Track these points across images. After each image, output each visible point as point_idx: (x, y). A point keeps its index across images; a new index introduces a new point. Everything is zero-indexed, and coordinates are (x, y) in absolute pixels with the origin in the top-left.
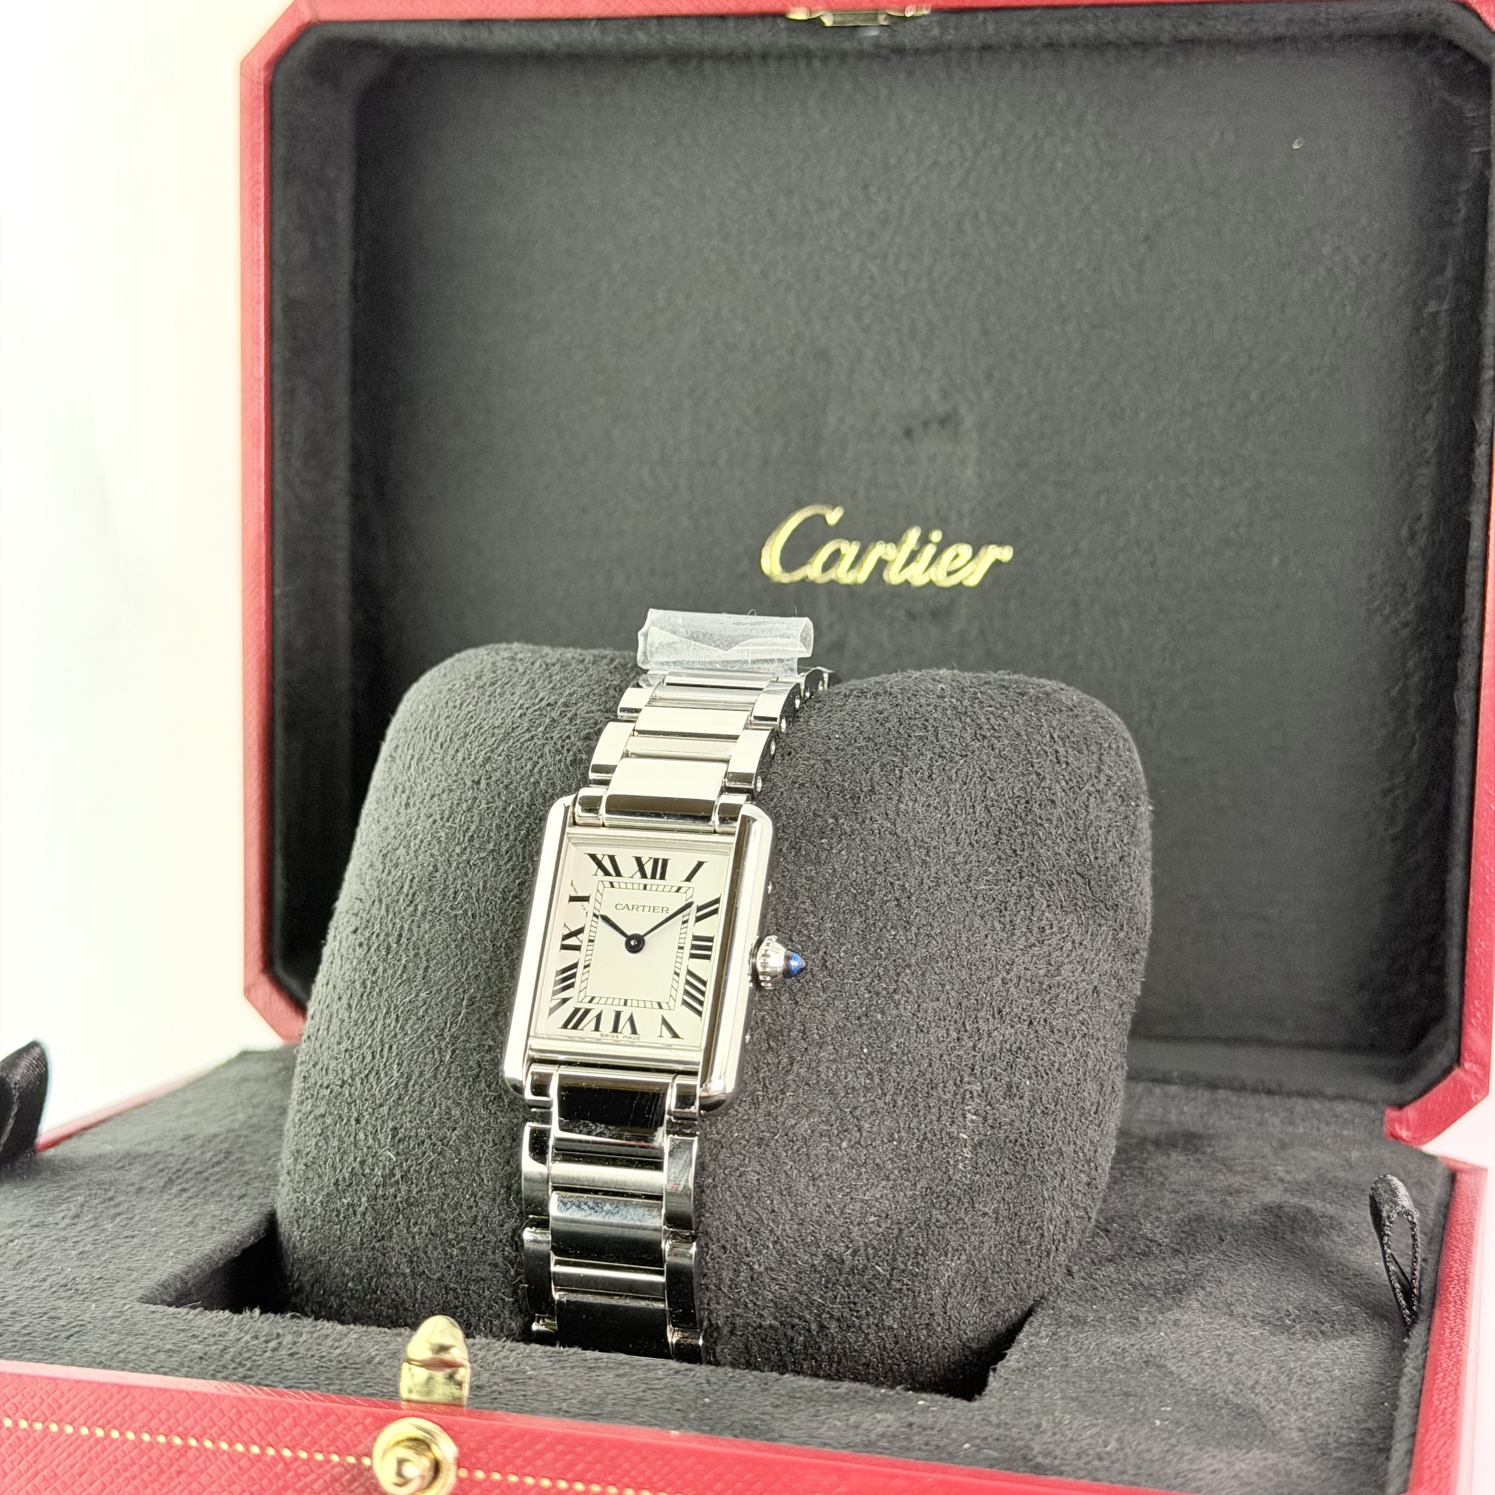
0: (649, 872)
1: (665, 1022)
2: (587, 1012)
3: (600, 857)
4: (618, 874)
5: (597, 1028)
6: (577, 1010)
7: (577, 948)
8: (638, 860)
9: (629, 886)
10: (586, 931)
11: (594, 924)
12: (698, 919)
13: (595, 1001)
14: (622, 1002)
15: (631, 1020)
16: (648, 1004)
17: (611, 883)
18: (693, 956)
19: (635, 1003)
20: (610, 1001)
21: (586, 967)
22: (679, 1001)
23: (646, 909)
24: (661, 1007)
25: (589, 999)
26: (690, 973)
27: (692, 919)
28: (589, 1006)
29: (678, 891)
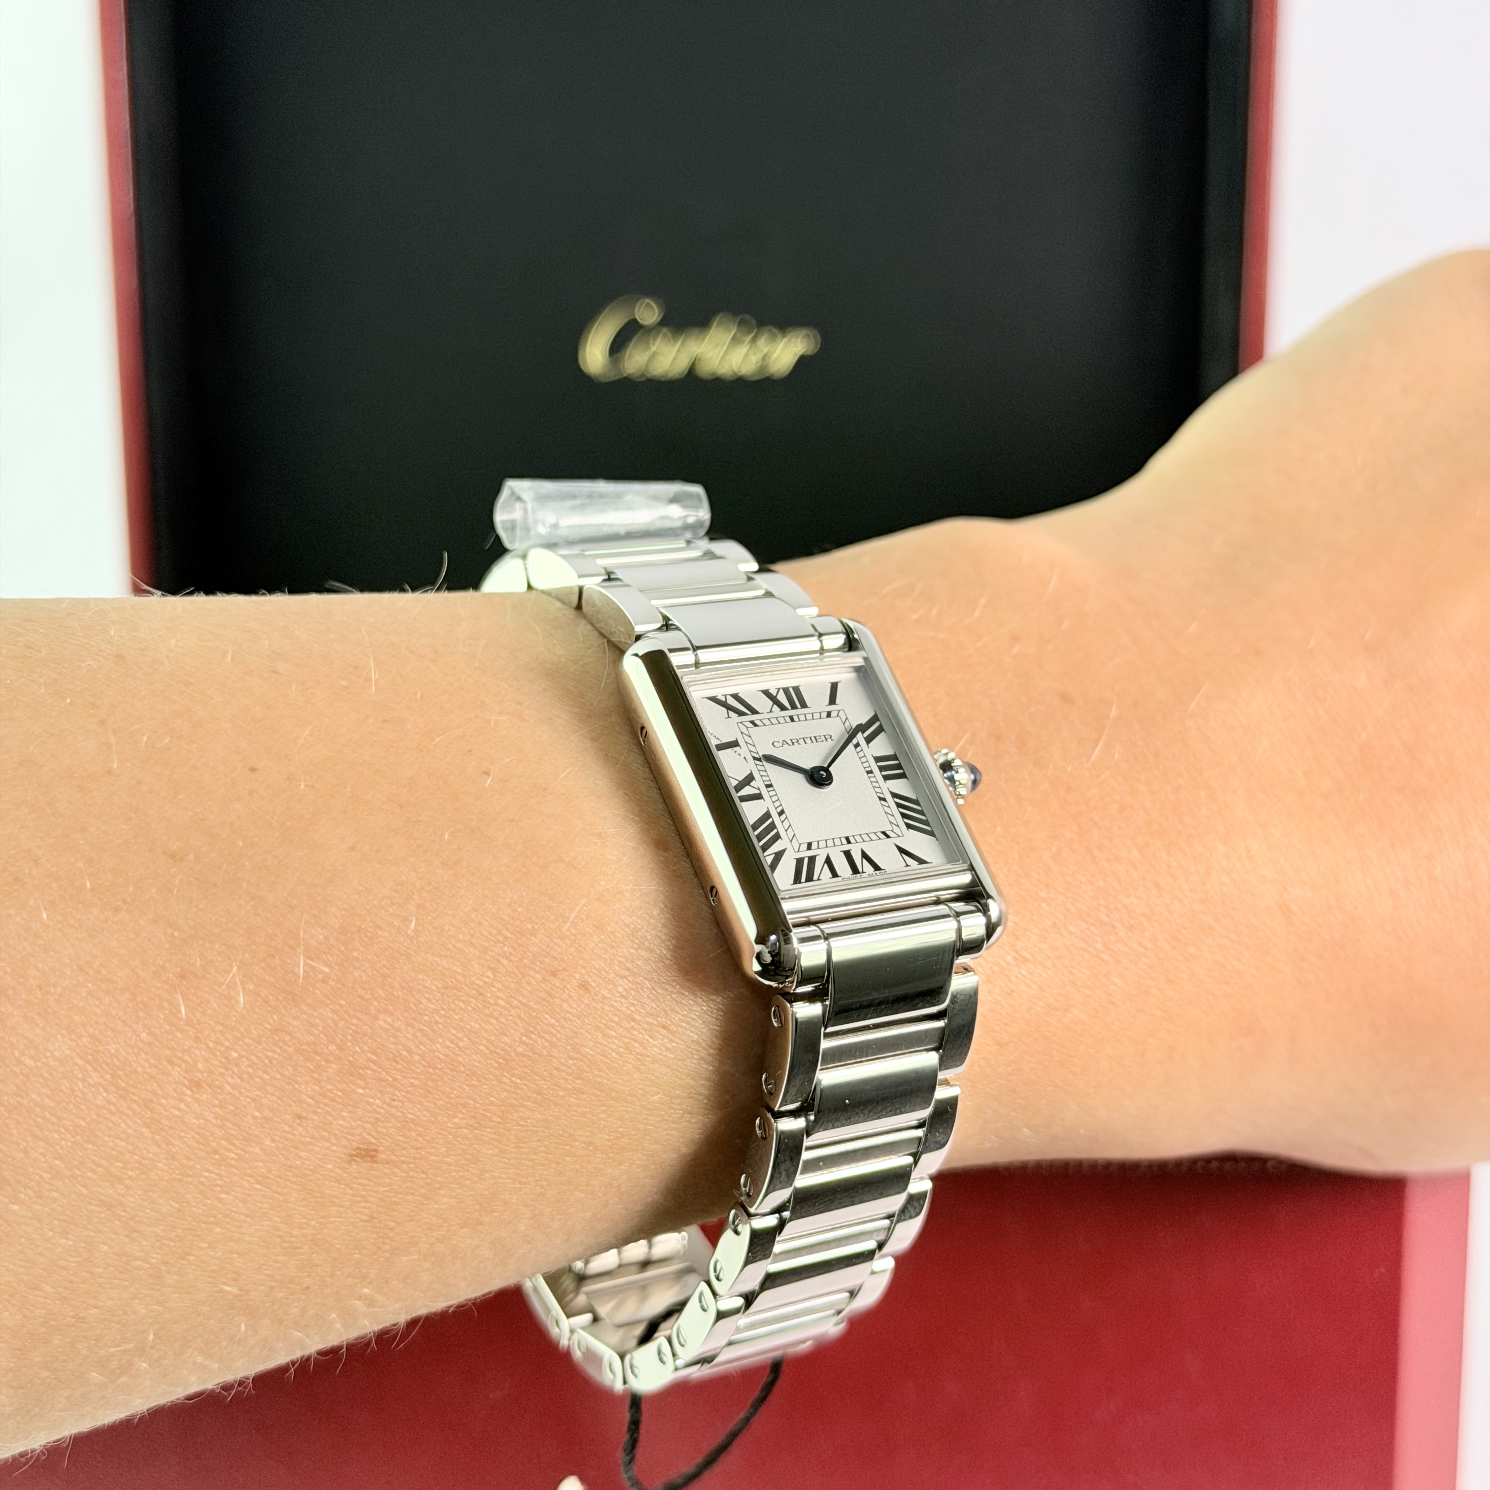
0: (786, 703)
1: (902, 851)
2: (812, 860)
3: (723, 699)
4: (754, 712)
5: (834, 874)
6: (800, 862)
7: (758, 797)
8: (766, 693)
9: (774, 721)
10: (756, 775)
11: (760, 768)
12: (869, 740)
13: (814, 846)
14: (844, 841)
15: (865, 855)
16: (873, 837)
17: (752, 722)
18: (886, 778)
19: (858, 839)
20: (830, 843)
21: (781, 813)
22: (904, 827)
23: (808, 741)
24: (888, 837)
25: (805, 846)
26: (894, 795)
27: (863, 743)
28: (811, 853)
29: (829, 715)
